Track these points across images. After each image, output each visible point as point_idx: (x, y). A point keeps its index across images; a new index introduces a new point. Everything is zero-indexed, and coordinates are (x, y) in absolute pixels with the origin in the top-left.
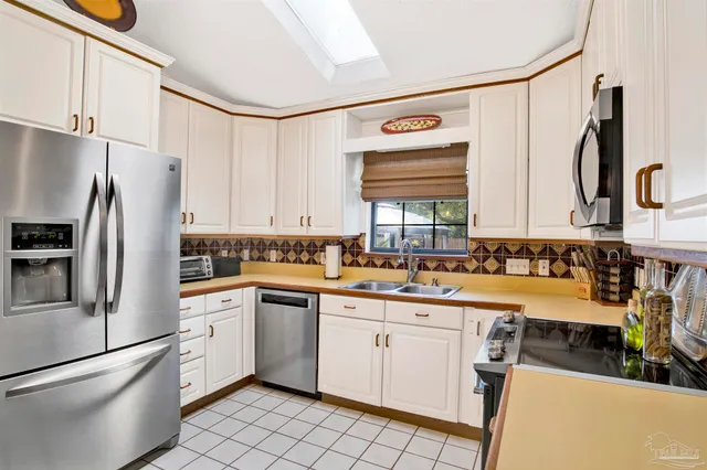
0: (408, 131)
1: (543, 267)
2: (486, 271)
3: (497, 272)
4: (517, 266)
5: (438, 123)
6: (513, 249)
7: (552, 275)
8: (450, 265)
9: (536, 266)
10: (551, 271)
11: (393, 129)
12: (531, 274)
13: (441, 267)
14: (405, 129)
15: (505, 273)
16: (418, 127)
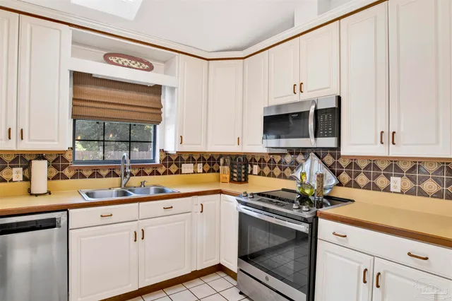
0: (128, 67)
1: (200, 167)
2: (170, 173)
3: (177, 173)
4: (187, 168)
5: (151, 68)
6: (185, 158)
7: (204, 172)
8: (148, 171)
9: (196, 168)
10: (203, 170)
11: (114, 61)
12: (194, 173)
13: (141, 173)
14: (126, 64)
15: (181, 173)
16: (135, 66)
